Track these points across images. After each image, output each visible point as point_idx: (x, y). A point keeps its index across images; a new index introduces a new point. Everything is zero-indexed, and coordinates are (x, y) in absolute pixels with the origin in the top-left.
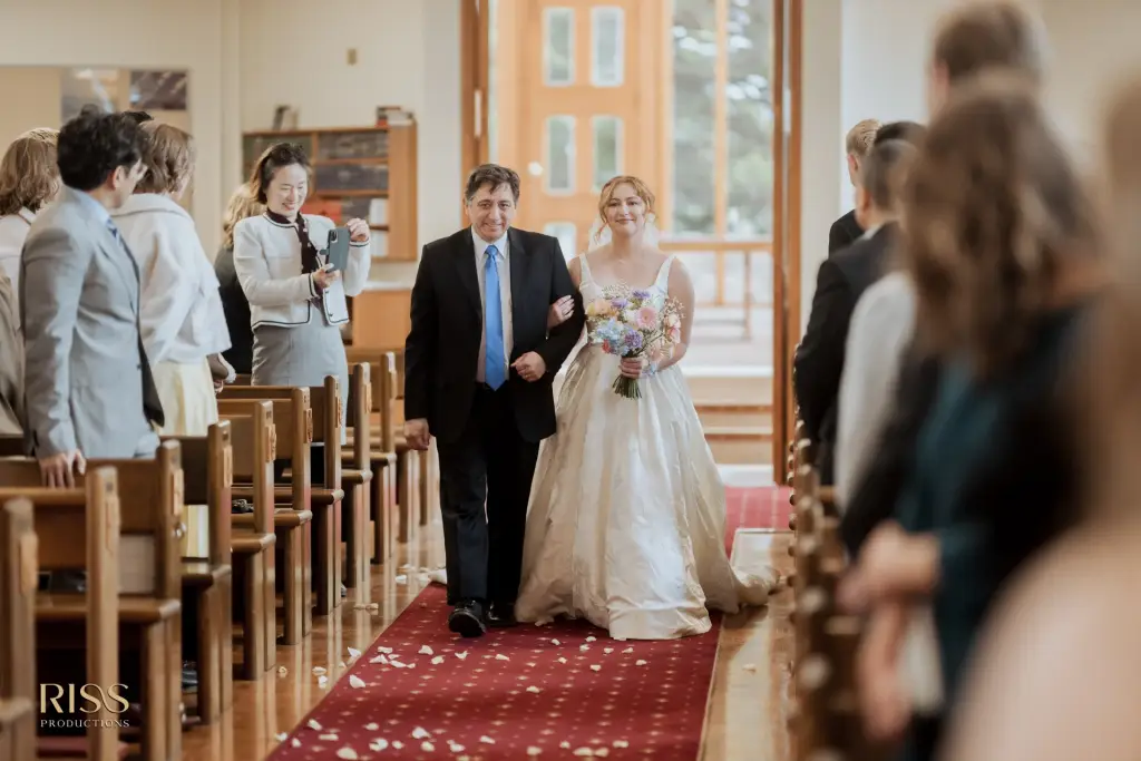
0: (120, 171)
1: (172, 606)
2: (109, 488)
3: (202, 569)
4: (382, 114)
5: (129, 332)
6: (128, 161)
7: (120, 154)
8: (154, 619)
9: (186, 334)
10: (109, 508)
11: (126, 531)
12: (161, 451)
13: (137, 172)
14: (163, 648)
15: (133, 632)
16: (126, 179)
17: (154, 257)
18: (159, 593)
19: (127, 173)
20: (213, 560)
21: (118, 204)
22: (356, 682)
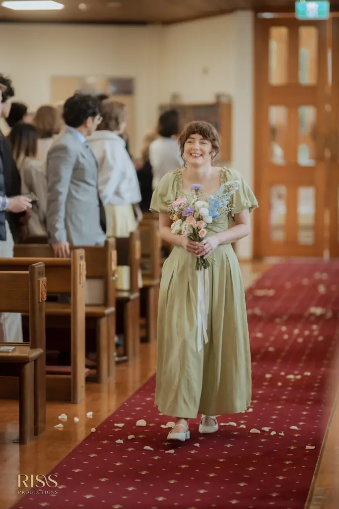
0: (90, 119)
1: (111, 310)
2: (81, 258)
3: (125, 295)
4: (218, 97)
5: (93, 191)
6: (94, 115)
7: (90, 111)
8: (102, 315)
9: (117, 193)
10: (81, 266)
11: (88, 277)
12: (106, 243)
13: (98, 120)
14: (107, 328)
15: (92, 321)
16: (94, 122)
17: (104, 159)
18: (106, 304)
19: (93, 120)
20: (131, 290)
21: (89, 134)
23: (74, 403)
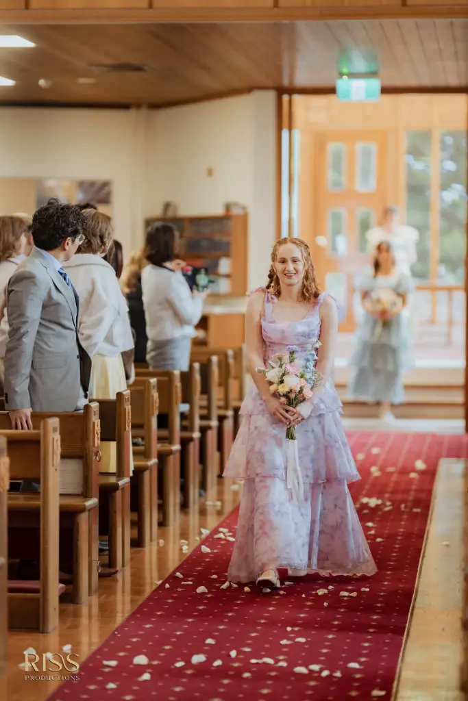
0: (69, 240)
1: (93, 502)
2: (55, 430)
3: (113, 480)
4: (228, 207)
5: (71, 335)
6: (75, 233)
8: (82, 510)
9: (109, 339)
10: (54, 441)
11: (63, 457)
13: (79, 241)
14: (86, 526)
15: (69, 517)
16: (72, 245)
17: (92, 293)
18: (85, 495)
19: (73, 241)
20: (120, 473)
22: (205, 549)
23: (43, 632)
